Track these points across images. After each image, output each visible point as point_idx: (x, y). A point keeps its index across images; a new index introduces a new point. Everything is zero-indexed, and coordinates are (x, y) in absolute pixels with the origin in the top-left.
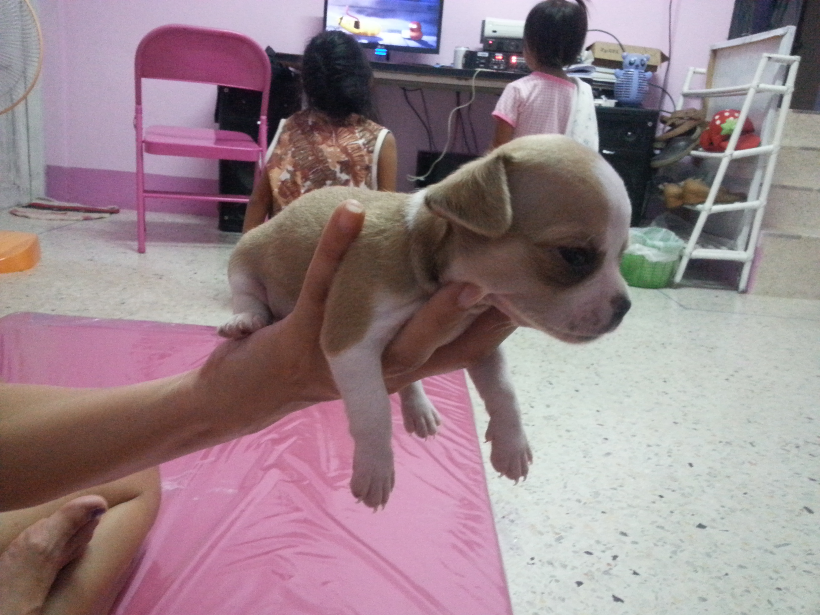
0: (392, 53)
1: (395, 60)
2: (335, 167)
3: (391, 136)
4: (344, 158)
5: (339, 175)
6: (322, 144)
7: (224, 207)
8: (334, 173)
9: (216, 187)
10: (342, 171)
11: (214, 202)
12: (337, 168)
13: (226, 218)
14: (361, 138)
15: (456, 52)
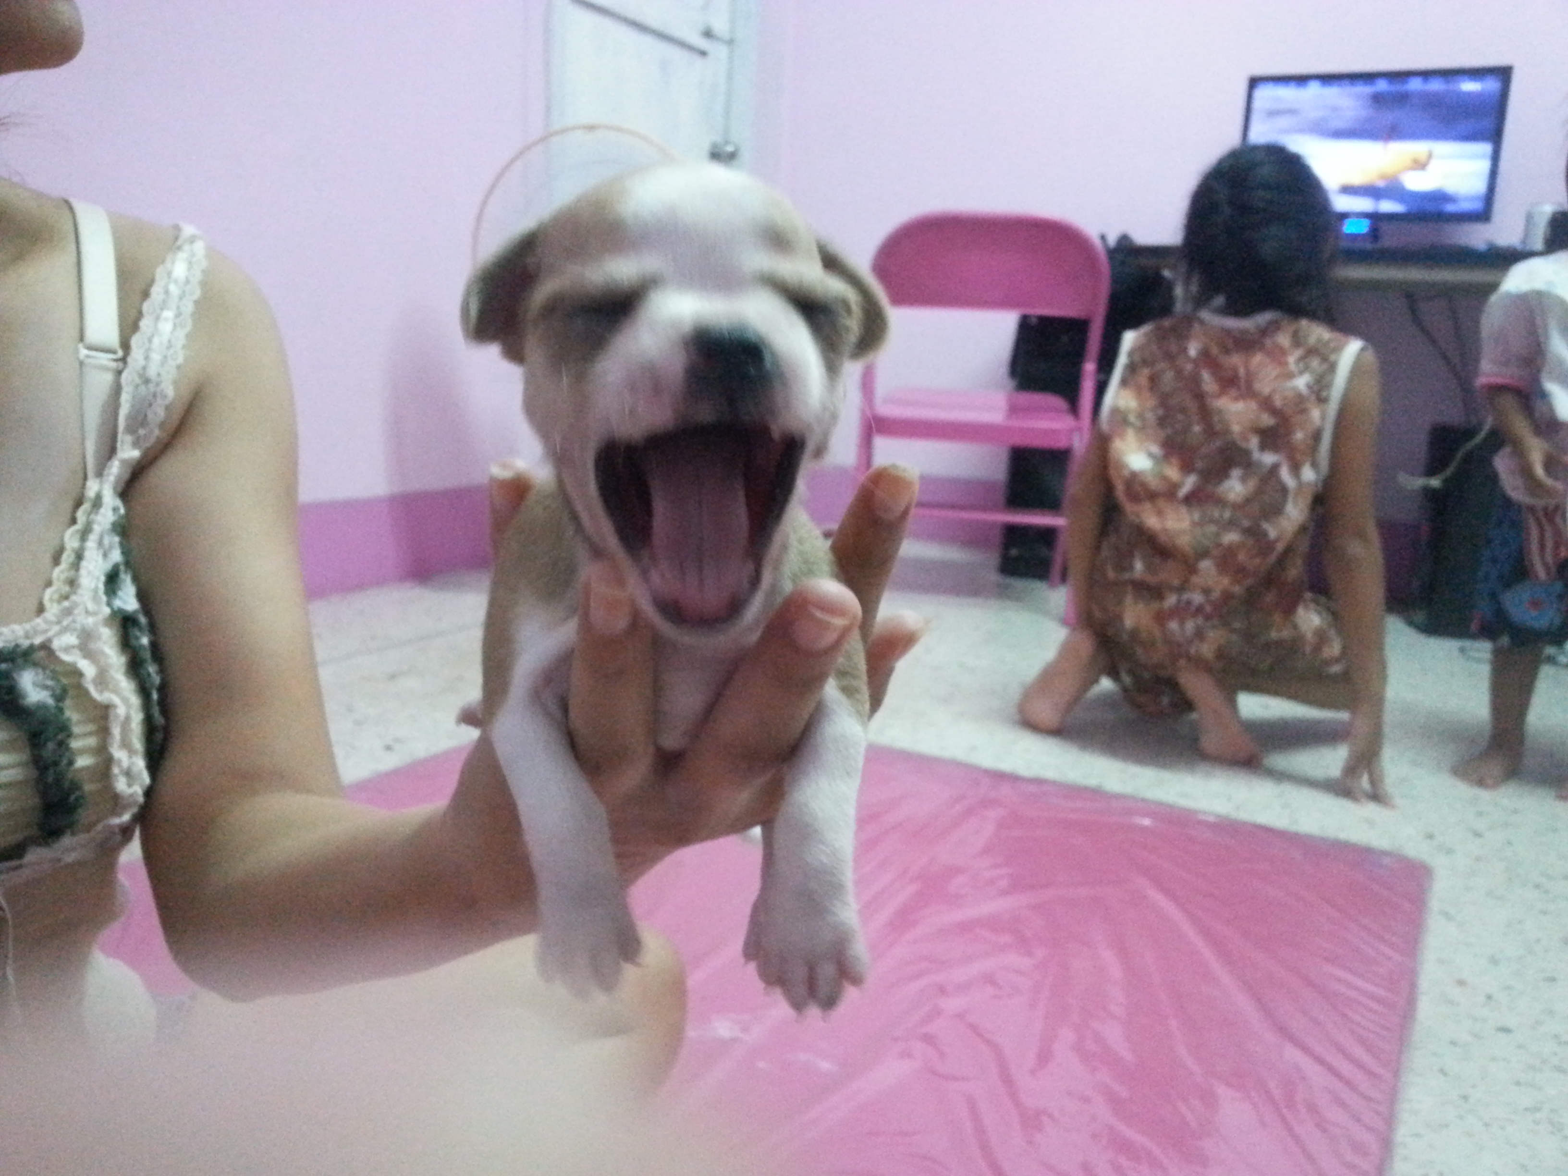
0: (1385, 227)
1: (1390, 239)
2: (1247, 440)
3: (1370, 356)
4: (1267, 420)
5: (1256, 455)
6: (1219, 395)
7: (1012, 533)
8: (1247, 453)
9: (1000, 496)
10: (1263, 447)
11: (994, 524)
12: (1254, 442)
13: (1014, 552)
14: (1301, 373)
15: (1529, 218)
